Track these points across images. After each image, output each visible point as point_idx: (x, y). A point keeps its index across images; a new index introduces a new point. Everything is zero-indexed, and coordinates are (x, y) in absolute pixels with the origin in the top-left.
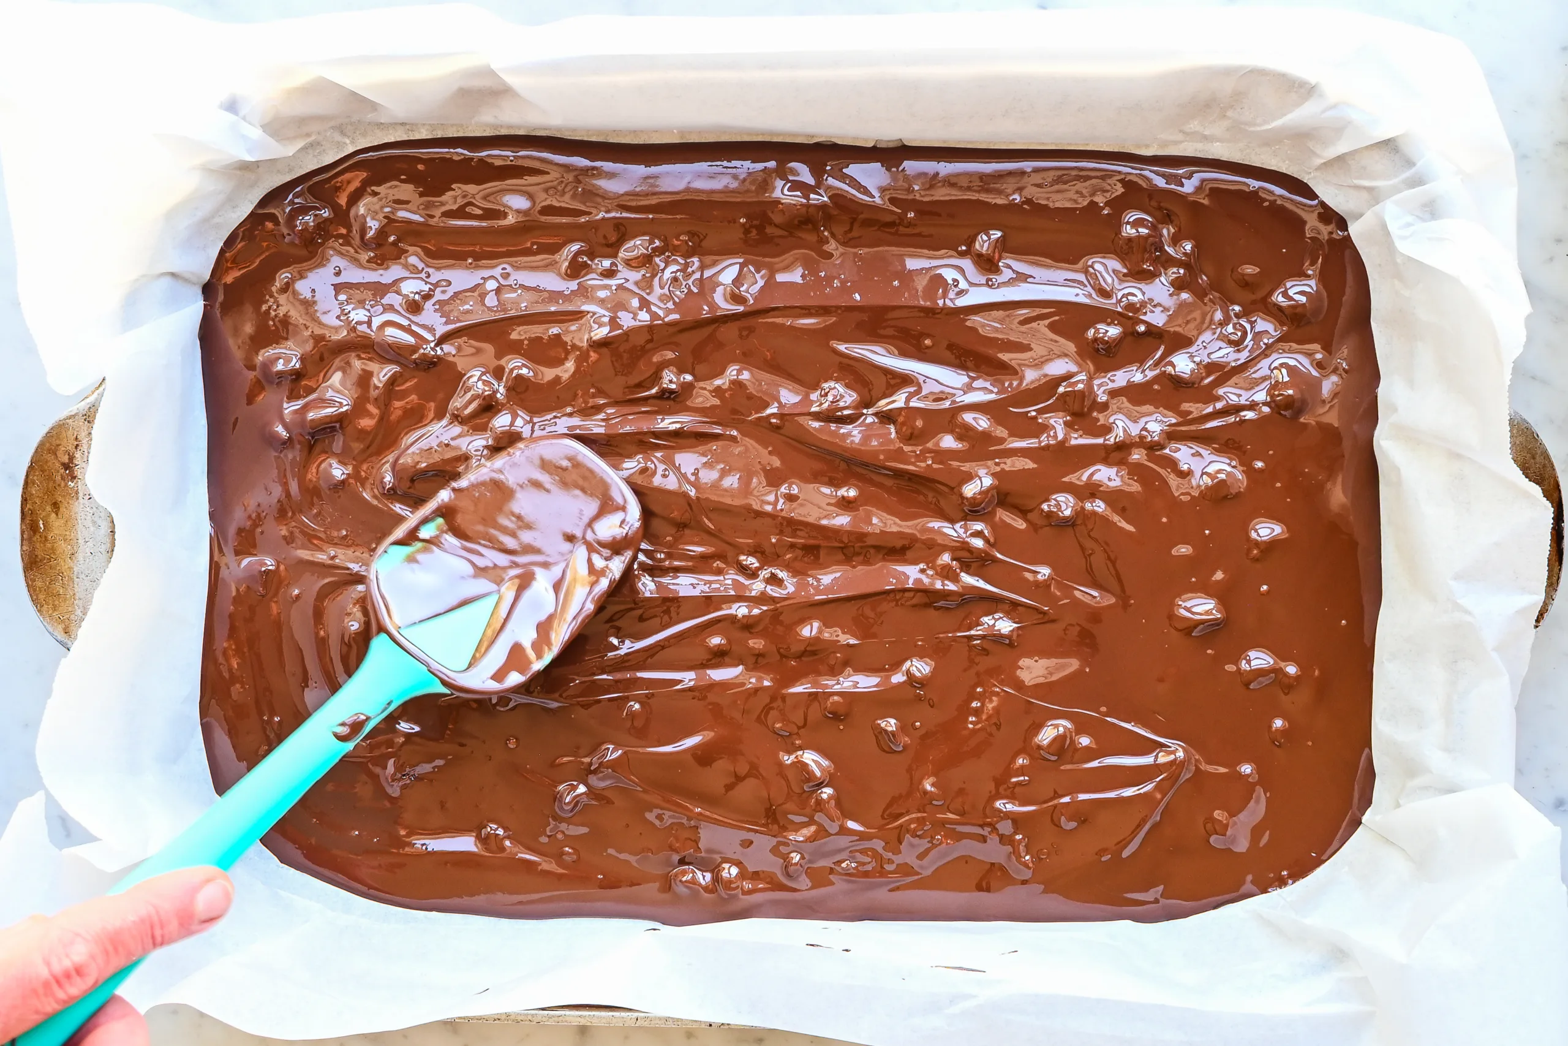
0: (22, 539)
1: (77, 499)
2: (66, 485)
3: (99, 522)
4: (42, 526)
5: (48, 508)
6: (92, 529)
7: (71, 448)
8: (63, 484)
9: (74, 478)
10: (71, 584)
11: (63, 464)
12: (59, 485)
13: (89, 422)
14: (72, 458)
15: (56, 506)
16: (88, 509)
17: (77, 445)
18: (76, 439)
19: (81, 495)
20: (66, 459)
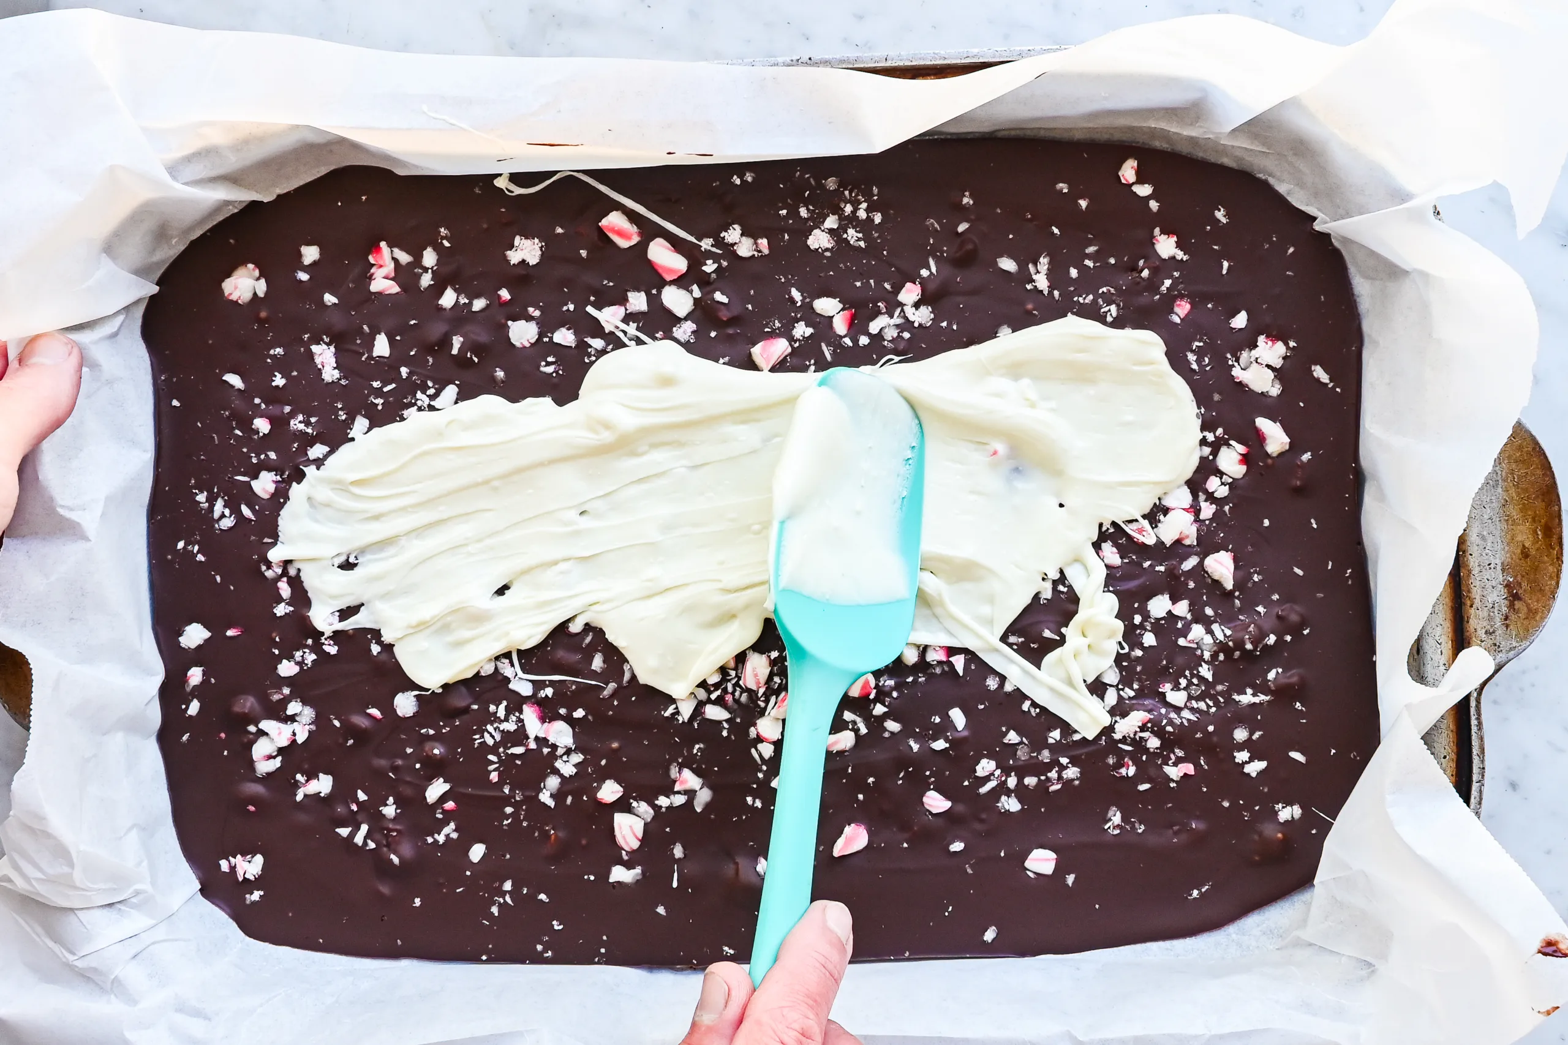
0: (1560, 516)
1: (1502, 563)
2: (1515, 577)
3: (1478, 541)
4: (1539, 533)
5: (1533, 552)
6: (1485, 533)
7: (1513, 617)
8: (1519, 578)
9: (1508, 586)
10: (1504, 474)
11: (1520, 599)
12: (1523, 576)
13: (1495, 645)
14: (1511, 606)
15: (1525, 554)
16: (1490, 553)
17: (1506, 619)
18: (1507, 626)
19: (1499, 568)
20: (1518, 604)
